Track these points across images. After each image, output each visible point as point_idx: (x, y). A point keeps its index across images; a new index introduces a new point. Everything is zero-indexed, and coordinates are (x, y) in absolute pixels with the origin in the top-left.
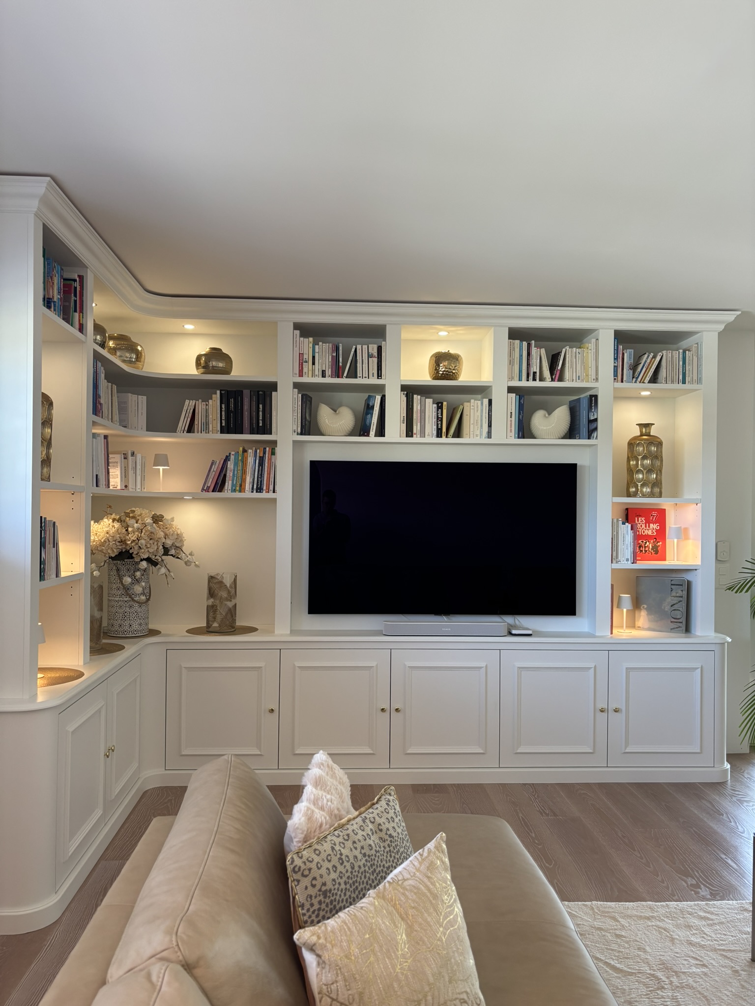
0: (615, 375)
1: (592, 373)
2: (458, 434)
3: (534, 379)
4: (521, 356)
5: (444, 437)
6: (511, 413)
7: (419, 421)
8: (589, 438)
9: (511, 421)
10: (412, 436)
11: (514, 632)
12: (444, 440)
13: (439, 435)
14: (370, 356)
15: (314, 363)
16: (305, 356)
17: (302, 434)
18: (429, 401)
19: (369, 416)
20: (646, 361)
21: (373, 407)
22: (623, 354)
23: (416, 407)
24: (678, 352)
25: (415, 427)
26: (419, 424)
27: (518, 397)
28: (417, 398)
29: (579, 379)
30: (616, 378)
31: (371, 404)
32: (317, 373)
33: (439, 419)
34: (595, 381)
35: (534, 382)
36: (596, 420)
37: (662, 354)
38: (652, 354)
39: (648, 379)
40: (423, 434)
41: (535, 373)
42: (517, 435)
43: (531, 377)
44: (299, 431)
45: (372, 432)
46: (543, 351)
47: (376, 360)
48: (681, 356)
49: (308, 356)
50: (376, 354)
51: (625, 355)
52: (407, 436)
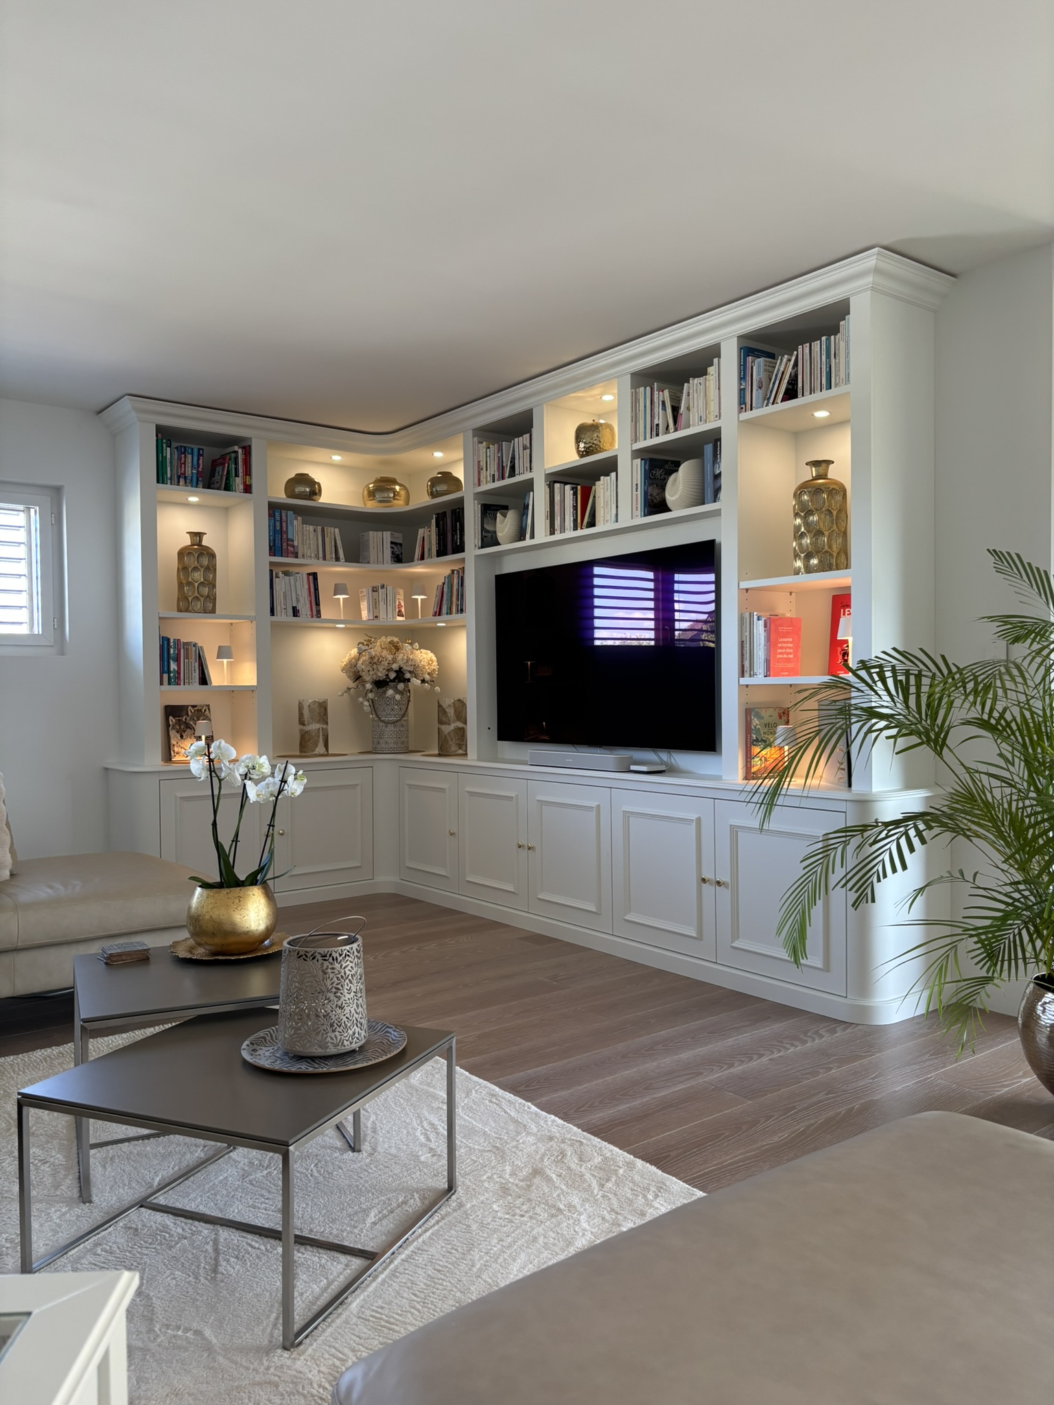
0: (742, 401)
1: (713, 407)
2: (592, 524)
3: (657, 435)
4: (645, 407)
5: (579, 529)
6: (637, 484)
7: (559, 514)
8: (715, 501)
9: (637, 495)
10: (554, 534)
11: (633, 768)
12: (580, 533)
13: (575, 528)
14: (525, 448)
15: (487, 470)
16: (481, 464)
17: (482, 547)
18: (568, 487)
19: (525, 517)
20: (778, 370)
21: (528, 505)
22: (752, 368)
23: (557, 498)
24: (819, 342)
25: (556, 521)
26: (559, 517)
27: (643, 461)
28: (557, 486)
29: (701, 421)
30: (743, 406)
31: (526, 503)
32: (489, 479)
33: (575, 508)
34: (718, 418)
35: (658, 437)
36: (720, 474)
37: (795, 352)
38: (786, 356)
39: (781, 396)
40: (563, 530)
41: (658, 425)
42: (642, 513)
43: (654, 433)
44: (480, 545)
45: (528, 536)
46: (666, 392)
47: (528, 451)
48: (824, 347)
49: (483, 464)
50: (528, 445)
51: (754, 367)
52: (551, 534)
